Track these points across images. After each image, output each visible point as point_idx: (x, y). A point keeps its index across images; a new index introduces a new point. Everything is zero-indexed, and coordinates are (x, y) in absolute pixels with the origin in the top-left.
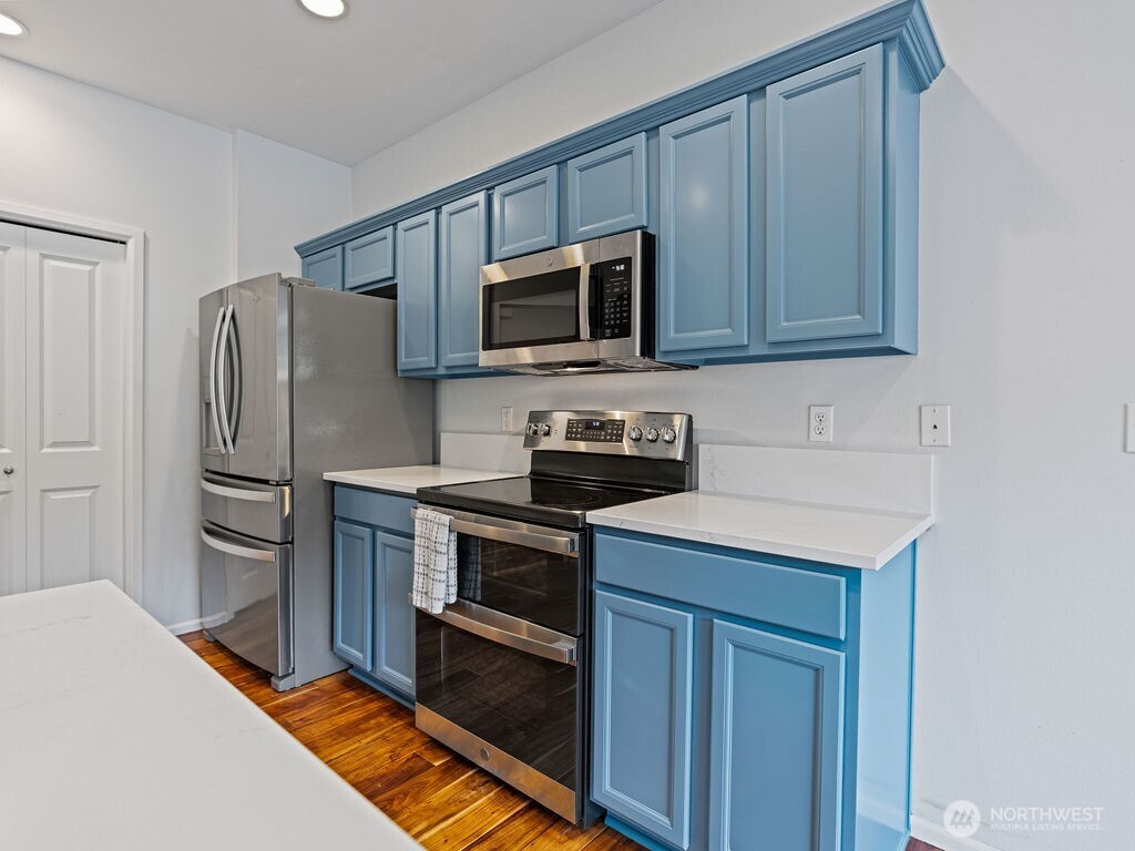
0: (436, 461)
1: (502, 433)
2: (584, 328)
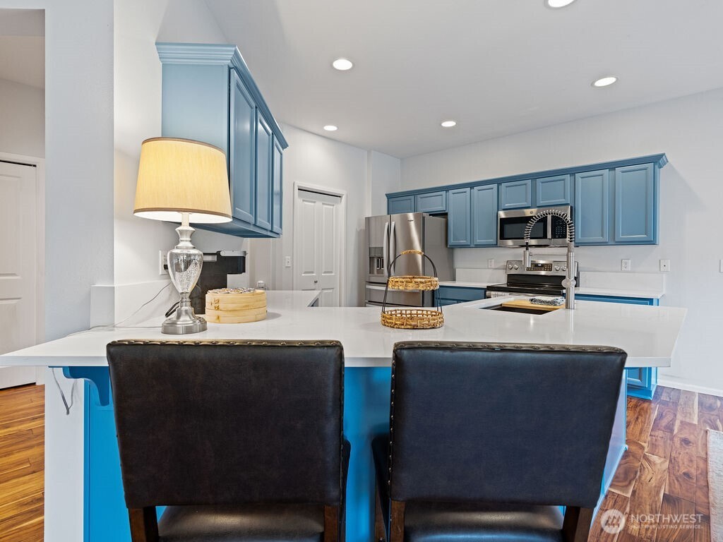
0: (454, 279)
1: (489, 268)
2: (549, 235)
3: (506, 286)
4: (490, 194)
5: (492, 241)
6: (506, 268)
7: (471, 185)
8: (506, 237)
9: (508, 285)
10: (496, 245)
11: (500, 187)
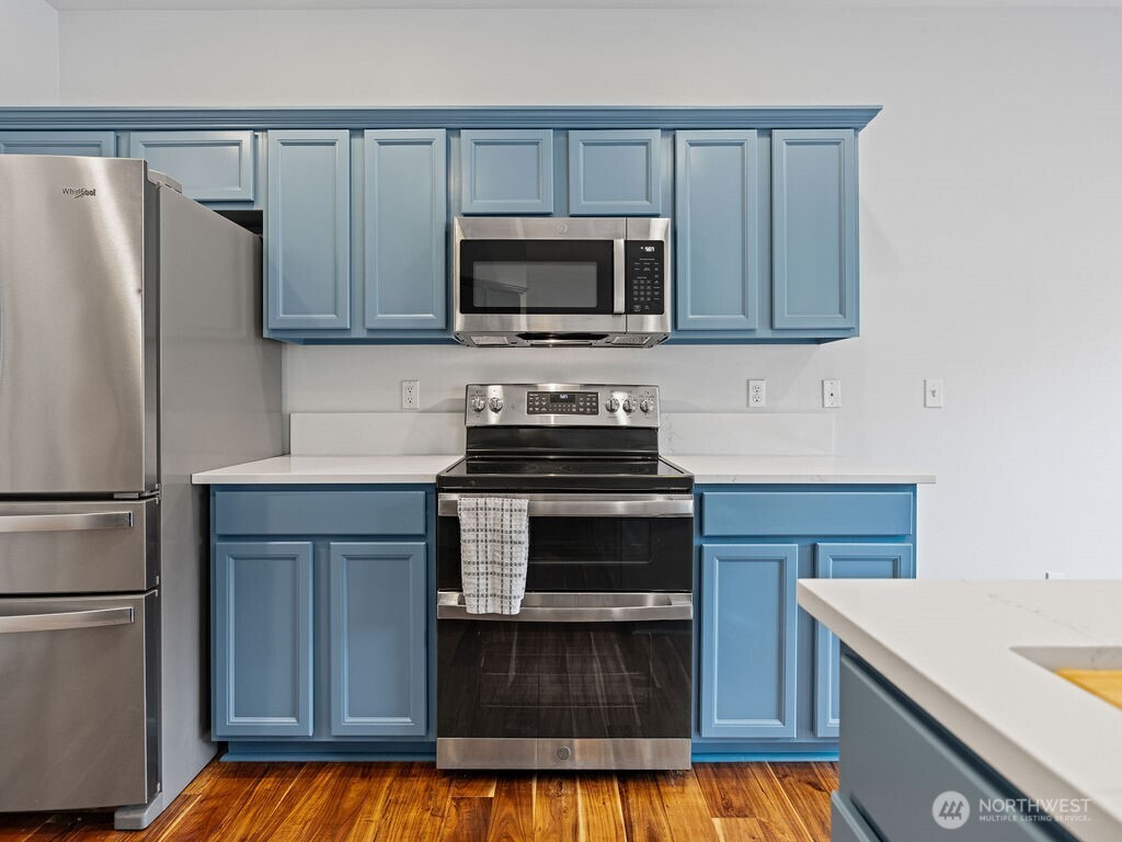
0: (286, 452)
1: (402, 410)
2: (619, 303)
3: (462, 472)
4: (422, 157)
5: (432, 317)
6: (464, 409)
7: (357, 122)
8: (478, 303)
9: (470, 469)
10: (444, 337)
11: (454, 140)
